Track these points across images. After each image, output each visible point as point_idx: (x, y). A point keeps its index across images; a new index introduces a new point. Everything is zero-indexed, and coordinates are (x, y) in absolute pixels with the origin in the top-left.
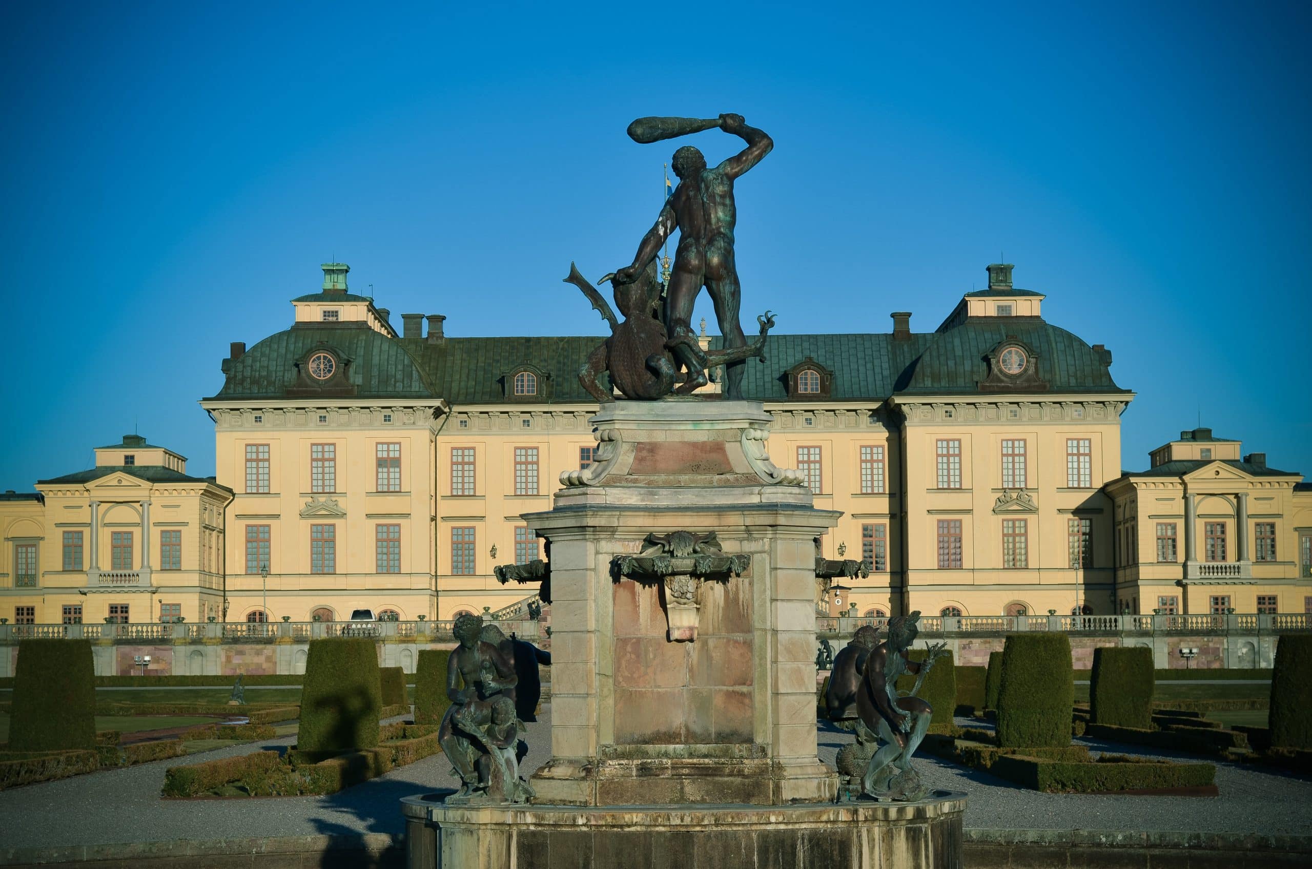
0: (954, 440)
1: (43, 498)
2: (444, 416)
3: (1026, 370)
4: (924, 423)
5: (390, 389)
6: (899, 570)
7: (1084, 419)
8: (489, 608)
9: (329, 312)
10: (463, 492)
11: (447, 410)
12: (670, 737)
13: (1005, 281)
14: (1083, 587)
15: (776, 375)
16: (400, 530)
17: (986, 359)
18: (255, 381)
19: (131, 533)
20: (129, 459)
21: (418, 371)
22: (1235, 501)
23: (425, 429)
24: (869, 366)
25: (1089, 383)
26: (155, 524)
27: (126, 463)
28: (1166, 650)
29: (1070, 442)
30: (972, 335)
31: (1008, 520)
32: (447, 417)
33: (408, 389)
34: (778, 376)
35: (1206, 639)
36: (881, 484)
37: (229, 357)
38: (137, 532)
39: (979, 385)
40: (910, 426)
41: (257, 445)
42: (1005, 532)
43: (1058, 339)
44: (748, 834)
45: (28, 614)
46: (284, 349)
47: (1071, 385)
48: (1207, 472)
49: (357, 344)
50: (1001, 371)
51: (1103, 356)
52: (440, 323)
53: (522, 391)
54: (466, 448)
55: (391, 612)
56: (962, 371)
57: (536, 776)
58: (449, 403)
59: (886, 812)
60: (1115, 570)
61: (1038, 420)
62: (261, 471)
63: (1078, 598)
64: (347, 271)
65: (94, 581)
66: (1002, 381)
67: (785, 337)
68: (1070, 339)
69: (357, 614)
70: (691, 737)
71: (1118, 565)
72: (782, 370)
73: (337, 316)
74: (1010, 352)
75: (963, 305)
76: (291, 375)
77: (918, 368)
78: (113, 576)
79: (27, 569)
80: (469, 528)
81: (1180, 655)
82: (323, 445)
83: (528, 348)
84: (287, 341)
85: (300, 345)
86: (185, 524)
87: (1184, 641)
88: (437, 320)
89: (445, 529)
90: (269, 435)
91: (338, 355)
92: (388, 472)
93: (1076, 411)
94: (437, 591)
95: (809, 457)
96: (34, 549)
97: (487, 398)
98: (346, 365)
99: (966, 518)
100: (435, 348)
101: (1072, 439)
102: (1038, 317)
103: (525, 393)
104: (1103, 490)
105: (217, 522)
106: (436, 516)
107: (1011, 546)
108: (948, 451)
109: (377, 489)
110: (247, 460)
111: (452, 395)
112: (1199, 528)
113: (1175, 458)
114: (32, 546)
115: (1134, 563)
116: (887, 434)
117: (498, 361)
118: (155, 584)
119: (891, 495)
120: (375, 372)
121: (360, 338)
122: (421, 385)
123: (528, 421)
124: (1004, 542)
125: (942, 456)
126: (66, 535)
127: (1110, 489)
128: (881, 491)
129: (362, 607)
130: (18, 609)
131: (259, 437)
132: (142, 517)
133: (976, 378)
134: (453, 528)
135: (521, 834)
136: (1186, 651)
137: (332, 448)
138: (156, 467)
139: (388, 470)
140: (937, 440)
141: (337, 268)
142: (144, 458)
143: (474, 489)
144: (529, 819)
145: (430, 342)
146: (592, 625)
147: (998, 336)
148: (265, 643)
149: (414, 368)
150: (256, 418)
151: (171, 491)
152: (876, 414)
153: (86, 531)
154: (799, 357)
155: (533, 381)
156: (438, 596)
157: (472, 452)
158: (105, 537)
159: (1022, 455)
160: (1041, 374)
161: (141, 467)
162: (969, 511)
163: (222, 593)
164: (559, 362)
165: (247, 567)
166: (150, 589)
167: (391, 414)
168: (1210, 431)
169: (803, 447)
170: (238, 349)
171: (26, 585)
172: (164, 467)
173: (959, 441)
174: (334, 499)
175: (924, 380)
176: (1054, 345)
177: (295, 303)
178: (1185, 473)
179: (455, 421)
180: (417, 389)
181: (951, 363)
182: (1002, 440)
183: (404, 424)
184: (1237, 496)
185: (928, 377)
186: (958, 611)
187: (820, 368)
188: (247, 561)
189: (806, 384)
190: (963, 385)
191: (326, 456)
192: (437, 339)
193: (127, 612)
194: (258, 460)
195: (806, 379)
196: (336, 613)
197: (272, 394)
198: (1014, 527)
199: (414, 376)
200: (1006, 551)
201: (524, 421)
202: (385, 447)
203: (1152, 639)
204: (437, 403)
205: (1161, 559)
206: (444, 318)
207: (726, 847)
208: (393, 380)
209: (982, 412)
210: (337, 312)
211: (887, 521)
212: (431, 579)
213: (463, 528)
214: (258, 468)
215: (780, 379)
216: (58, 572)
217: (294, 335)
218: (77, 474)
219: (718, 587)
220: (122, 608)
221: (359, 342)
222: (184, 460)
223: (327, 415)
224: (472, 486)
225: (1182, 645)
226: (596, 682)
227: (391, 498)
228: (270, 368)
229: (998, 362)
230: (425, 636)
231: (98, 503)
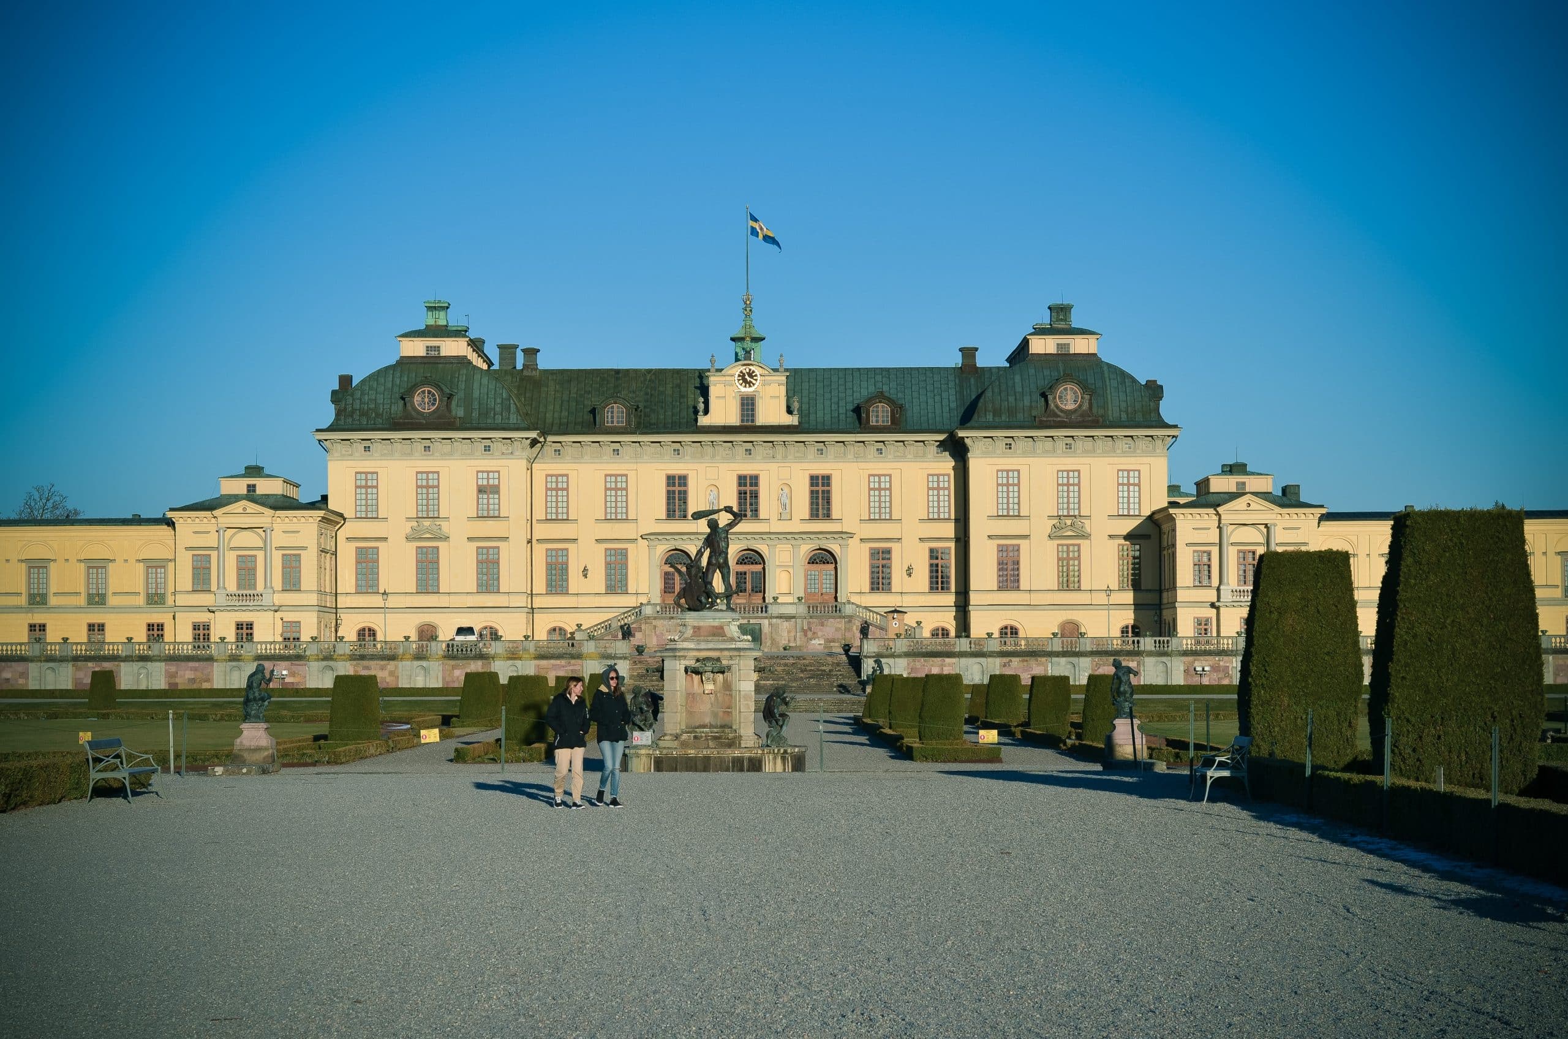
0: (1013, 471)
1: (173, 524)
2: (539, 445)
3: (1080, 406)
4: (986, 454)
5: (489, 421)
6: (963, 590)
7: (1134, 452)
8: (581, 625)
9: (431, 347)
10: (557, 516)
11: (542, 439)
12: (704, 726)
13: (1065, 320)
14: (1133, 607)
15: (851, 407)
16: (499, 551)
17: (1044, 395)
18: (363, 414)
19: (255, 556)
20: (251, 488)
21: (515, 404)
22: (1265, 530)
23: (522, 459)
24: (937, 398)
25: (1139, 417)
26: (277, 548)
27: (248, 491)
28: (1182, 668)
29: (1121, 473)
30: (1032, 371)
31: (1062, 545)
32: (542, 446)
33: (507, 421)
34: (852, 408)
35: (1217, 659)
36: (947, 510)
37: (337, 388)
38: (260, 555)
39: (1037, 419)
40: (972, 457)
41: (366, 473)
42: (1060, 556)
43: (1112, 376)
44: (728, 757)
45: (158, 630)
46: (391, 383)
47: (1122, 419)
48: (1240, 503)
49: (458, 378)
50: (1057, 407)
51: (1154, 390)
52: (534, 356)
53: (612, 422)
54: (560, 475)
55: (491, 628)
56: (1021, 405)
57: (659, 739)
58: (544, 433)
59: (774, 750)
60: (1160, 592)
61: (1091, 452)
62: (369, 496)
63: (1128, 617)
64: (448, 308)
65: (222, 600)
66: (1059, 416)
67: (859, 369)
68: (1123, 375)
69: (461, 631)
70: (711, 726)
71: (1163, 588)
72: (856, 402)
73: (439, 351)
74: (1066, 389)
75: (1025, 343)
76: (397, 408)
77: (980, 404)
78: (239, 595)
79: (157, 588)
80: (562, 550)
81: (1194, 673)
82: (428, 473)
83: (617, 379)
84: (393, 374)
85: (406, 379)
86: (305, 548)
87: (1198, 660)
88: (531, 353)
89: (540, 551)
90: (379, 463)
91: (442, 390)
92: (488, 499)
93: (1127, 444)
94: (532, 608)
95: (880, 485)
96: (163, 570)
97: (579, 428)
98: (449, 398)
99: (1023, 544)
100: (530, 379)
101: (1123, 470)
102: (1095, 355)
103: (615, 424)
104: (1150, 518)
105: (331, 545)
106: (531, 539)
107: (1065, 569)
108: (1008, 481)
109: (477, 514)
110: (357, 487)
111: (547, 426)
112: (1232, 555)
113: (1212, 490)
114: (161, 567)
115: (1174, 588)
116: (953, 464)
117: (589, 392)
118: (277, 603)
119: (957, 520)
120: (476, 405)
121: (461, 372)
122: (519, 417)
123: (618, 450)
124: (1058, 566)
125: (1002, 485)
126: (195, 558)
127: (1156, 517)
128: (947, 516)
129: (465, 624)
130: (149, 625)
131: (368, 465)
132: (265, 542)
133: (1034, 413)
134: (547, 550)
135: (655, 757)
136: (1199, 669)
137: (436, 476)
138: (276, 495)
139: (488, 496)
140: (998, 471)
141: (439, 305)
142: (265, 487)
143: (567, 513)
144: (658, 752)
145: (525, 373)
146: (678, 689)
147: (1056, 373)
148: (388, 660)
149: (512, 401)
150: (365, 447)
151: (291, 518)
152: (942, 445)
153: (214, 554)
154: (872, 389)
155: (623, 412)
156: (533, 613)
157: (565, 479)
158: (231, 559)
159: (1076, 485)
160: (1095, 410)
161: (262, 495)
162: (1026, 537)
163: (334, 611)
164: (647, 394)
165: (357, 586)
166: (273, 608)
167: (491, 444)
168: (1245, 465)
169: (874, 475)
170: (345, 380)
171: (156, 603)
172: (283, 495)
173: (1018, 471)
174: (438, 523)
175: (986, 414)
176: (1108, 381)
177: (399, 339)
178: (1219, 505)
179: (549, 450)
180: (515, 421)
181: (1011, 399)
182: (1058, 471)
183: (503, 454)
184: (1266, 526)
185: (990, 411)
186: (1016, 629)
187: (890, 401)
188: (357, 580)
189: (877, 416)
190: (1022, 420)
191: (431, 483)
192: (532, 371)
193: (251, 628)
194: (366, 487)
195: (877, 412)
196: (440, 631)
197: (380, 426)
198: (1068, 552)
199: (512, 409)
200: (1061, 574)
201: (614, 450)
202: (485, 475)
203: (1169, 658)
204: (533, 434)
205: (1197, 583)
206: (538, 351)
207: (721, 762)
208: (492, 412)
209: (1039, 444)
210: (439, 347)
211: (952, 545)
212: (527, 597)
213: (557, 550)
214: (367, 494)
215: (854, 411)
216: (188, 592)
217: (399, 369)
218: (204, 501)
219: (721, 676)
220: (247, 625)
221: (460, 377)
222: (297, 486)
223: (431, 445)
224: (565, 510)
225: (1196, 664)
226: (679, 708)
227: (491, 523)
228: (378, 401)
229: (1055, 398)
230: (529, 654)
231: (225, 529)
